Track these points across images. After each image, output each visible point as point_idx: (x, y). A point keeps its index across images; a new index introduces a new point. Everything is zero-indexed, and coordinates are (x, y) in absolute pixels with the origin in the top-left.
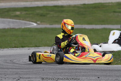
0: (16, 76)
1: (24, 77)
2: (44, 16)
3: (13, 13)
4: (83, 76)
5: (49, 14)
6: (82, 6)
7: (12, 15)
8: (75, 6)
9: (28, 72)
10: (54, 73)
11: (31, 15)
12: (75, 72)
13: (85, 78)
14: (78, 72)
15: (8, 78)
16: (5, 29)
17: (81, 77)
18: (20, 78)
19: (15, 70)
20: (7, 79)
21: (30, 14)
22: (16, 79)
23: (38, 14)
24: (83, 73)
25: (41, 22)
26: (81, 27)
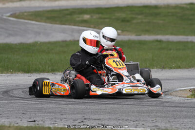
0: (79, 116)
1: (90, 117)
2: (128, 21)
3: (79, 17)
4: (186, 117)
5: (135, 18)
6: (188, 7)
7: (78, 19)
8: (177, 7)
9: (97, 111)
10: (138, 112)
11: (107, 20)
12: (173, 111)
13: (189, 120)
14: (178, 111)
15: (65, 118)
16: (66, 41)
17: (182, 120)
18: (85, 119)
19: (77, 106)
20: (64, 120)
21: (105, 18)
22: (79, 121)
23: (117, 19)
24: (186, 113)
25: (123, 31)
26: (186, 40)
